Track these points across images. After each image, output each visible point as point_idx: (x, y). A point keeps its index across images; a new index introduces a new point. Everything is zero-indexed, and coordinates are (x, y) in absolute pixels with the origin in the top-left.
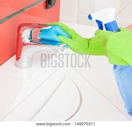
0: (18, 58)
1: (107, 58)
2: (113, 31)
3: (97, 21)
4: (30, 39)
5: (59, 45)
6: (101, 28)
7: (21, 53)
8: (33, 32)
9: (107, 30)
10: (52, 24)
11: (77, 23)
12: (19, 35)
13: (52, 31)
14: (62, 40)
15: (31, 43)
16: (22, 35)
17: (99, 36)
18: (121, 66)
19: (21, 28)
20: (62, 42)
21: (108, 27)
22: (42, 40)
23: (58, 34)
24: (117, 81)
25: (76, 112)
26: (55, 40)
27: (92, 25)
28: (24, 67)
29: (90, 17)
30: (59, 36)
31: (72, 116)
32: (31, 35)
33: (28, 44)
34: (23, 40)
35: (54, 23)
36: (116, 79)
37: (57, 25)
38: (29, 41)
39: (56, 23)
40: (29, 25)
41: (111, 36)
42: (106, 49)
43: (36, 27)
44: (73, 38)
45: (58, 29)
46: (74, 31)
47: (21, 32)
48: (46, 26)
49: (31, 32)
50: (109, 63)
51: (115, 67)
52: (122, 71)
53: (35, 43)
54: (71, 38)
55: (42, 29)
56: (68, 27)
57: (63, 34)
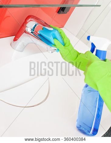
0: (15, 40)
1: (85, 77)
2: (100, 59)
3: (92, 44)
4: (32, 30)
5: (51, 46)
6: (92, 51)
7: (20, 37)
8: (37, 26)
9: (96, 55)
10: (54, 27)
11: (76, 36)
12: (25, 22)
13: (52, 33)
14: (56, 44)
15: (32, 34)
16: (27, 24)
17: (87, 56)
18: (91, 88)
19: (29, 18)
20: (55, 45)
21: (98, 53)
22: (40, 35)
23: (55, 38)
24: (82, 97)
25: (38, 105)
26: (50, 41)
27: (87, 44)
28: (16, 49)
29: (88, 38)
30: (55, 39)
31: (33, 106)
32: (34, 28)
33: (28, 33)
34: (26, 29)
35: (56, 27)
36: (82, 96)
37: (58, 30)
38: (31, 31)
39: (57, 28)
40: (37, 19)
41: (97, 61)
42: (87, 69)
43: (41, 24)
44: (66, 45)
45: (56, 33)
46: (69, 41)
47: (28, 21)
48: (49, 26)
49: (36, 25)
50: (84, 81)
51: (87, 86)
52: (90, 92)
53: (34, 35)
54: (64, 45)
55: (45, 27)
56: (66, 35)
57: (58, 39)
